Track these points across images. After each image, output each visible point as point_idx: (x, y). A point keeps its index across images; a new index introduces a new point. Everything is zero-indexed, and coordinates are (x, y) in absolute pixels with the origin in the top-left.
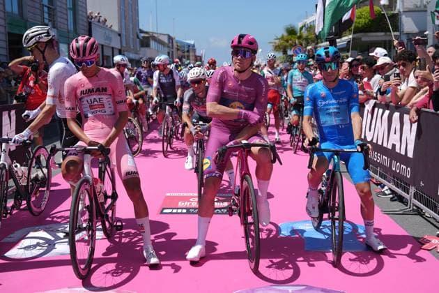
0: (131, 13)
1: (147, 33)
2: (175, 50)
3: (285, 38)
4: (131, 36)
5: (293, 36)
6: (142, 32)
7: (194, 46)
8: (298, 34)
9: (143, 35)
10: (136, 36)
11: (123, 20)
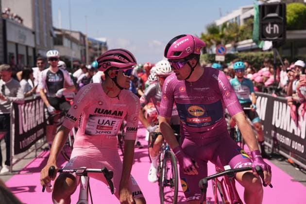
0: (44, 10)
1: (59, 30)
2: (87, 48)
3: (207, 38)
4: (45, 34)
5: (216, 35)
6: (55, 29)
7: (105, 44)
8: (220, 33)
9: (55, 33)
10: (49, 34)
11: (37, 18)
